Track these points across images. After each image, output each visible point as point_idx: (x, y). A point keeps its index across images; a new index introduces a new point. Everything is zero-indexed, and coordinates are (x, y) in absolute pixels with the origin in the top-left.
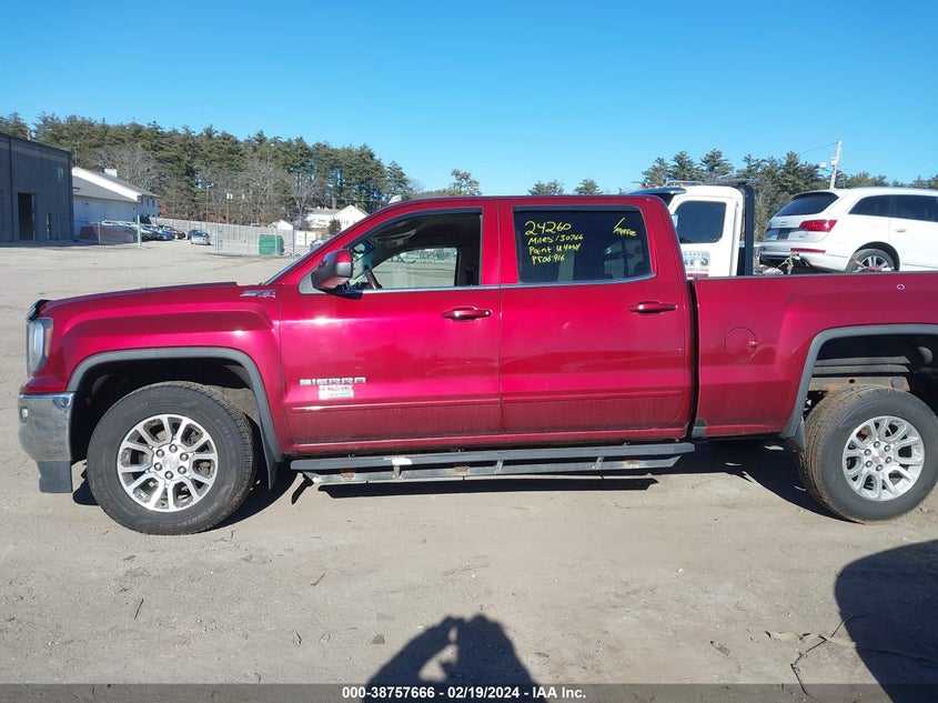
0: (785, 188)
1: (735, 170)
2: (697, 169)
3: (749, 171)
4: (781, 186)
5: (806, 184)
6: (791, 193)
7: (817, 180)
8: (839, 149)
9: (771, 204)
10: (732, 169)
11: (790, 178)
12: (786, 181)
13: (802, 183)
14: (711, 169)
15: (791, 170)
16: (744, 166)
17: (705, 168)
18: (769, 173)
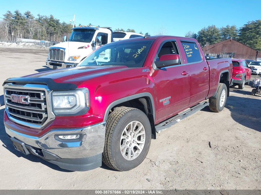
0: (51, 25)
1: (35, 18)
2: (23, 16)
3: (40, 19)
4: (49, 24)
5: (56, 25)
6: (53, 27)
7: (59, 24)
8: (74, 17)
9: (47, 29)
10: (34, 17)
11: (52, 22)
12: (51, 23)
13: (55, 24)
14: (28, 17)
15: (52, 20)
16: (38, 17)
17: (25, 16)
18: (45, 20)
